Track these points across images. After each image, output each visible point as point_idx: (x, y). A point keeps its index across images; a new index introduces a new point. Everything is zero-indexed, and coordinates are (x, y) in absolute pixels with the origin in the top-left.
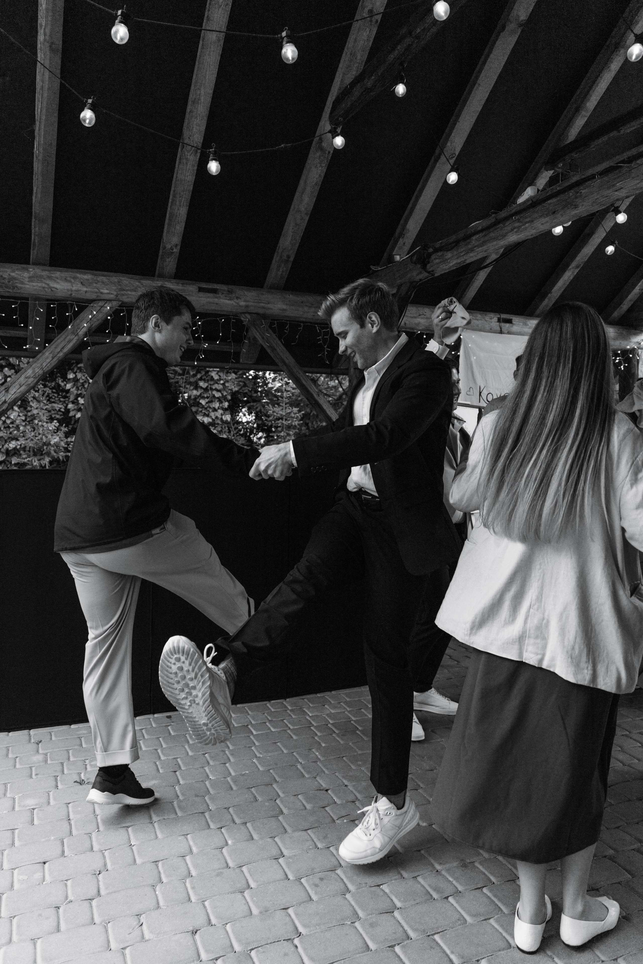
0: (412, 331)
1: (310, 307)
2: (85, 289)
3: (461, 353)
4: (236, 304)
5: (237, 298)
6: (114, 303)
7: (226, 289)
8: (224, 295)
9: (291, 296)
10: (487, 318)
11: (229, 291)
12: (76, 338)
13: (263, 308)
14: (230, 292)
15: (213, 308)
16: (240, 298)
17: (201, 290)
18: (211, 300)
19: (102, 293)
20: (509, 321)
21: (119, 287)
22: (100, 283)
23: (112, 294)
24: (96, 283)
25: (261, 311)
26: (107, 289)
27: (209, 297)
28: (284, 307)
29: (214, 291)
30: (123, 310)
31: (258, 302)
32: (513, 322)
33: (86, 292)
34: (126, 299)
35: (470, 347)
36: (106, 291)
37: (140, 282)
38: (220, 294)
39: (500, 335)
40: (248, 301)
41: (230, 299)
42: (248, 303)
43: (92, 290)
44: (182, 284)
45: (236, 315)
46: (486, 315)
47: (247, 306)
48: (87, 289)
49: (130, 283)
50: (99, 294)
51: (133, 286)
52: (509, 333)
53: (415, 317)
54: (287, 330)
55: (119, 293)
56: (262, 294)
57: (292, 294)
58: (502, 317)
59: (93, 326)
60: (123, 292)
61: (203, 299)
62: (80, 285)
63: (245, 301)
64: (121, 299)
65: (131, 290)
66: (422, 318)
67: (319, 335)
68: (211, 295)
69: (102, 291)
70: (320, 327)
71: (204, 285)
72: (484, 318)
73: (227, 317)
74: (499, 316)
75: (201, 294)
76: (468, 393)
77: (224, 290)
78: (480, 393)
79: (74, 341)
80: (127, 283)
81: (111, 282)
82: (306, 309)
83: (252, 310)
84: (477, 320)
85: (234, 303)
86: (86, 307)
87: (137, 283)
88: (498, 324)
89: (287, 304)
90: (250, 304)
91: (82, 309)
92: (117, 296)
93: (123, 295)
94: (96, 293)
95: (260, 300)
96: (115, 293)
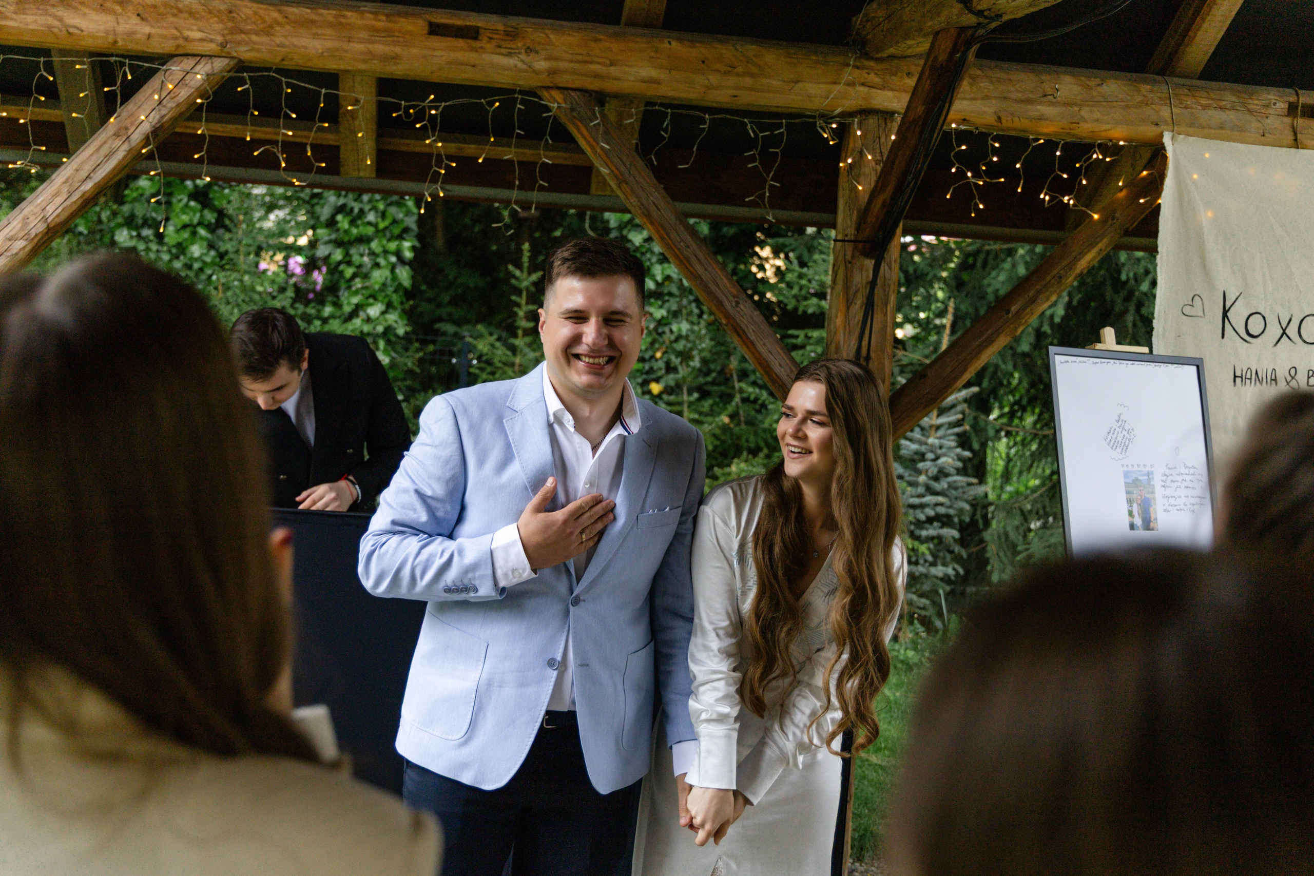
0: (1021, 135)
1: (726, 73)
2: (147, 30)
3: (1167, 200)
4: (525, 67)
5: (529, 50)
6: (219, 64)
7: (501, 27)
8: (494, 43)
9: (674, 44)
10: (1255, 104)
11: (507, 34)
12: (126, 147)
13: (597, 76)
14: (512, 35)
15: (466, 76)
16: (537, 52)
17: (435, 30)
18: (460, 56)
19: (187, 39)
21: (230, 24)
22: (185, 15)
23: (212, 41)
24: (175, 15)
25: (593, 85)
26: (200, 30)
27: (453, 49)
28: (654, 73)
29: (471, 34)
30: (243, 78)
31: (586, 62)
33: (149, 36)
34: (245, 53)
35: (1194, 182)
36: (198, 35)
37: (280, 11)
38: (485, 39)
39: (1293, 150)
40: (557, 59)
41: (509, 55)
42: (554, 64)
43: (164, 32)
44: (387, 15)
45: (532, 93)
46: (1251, 95)
47: (552, 72)
48: (154, 31)
49: (256, 13)
50: (181, 42)
51: (264, 21)
53: (1028, 101)
54: (666, 130)
55: (228, 37)
56: (597, 40)
57: (680, 40)
58: (1302, 100)
59: (166, 119)
60: (239, 37)
61: (439, 53)
62: (135, 20)
63: (548, 59)
64: (235, 54)
65: (257, 34)
66: (1051, 104)
67: (752, 144)
68: (461, 43)
69: (187, 33)
70: (757, 124)
71: (443, 17)
72: (1244, 104)
73: (506, 94)
74: (1293, 99)
75: (437, 42)
76: (1187, 310)
77: (495, 31)
78: (1225, 313)
79: (120, 155)
80: (249, 12)
81: (210, 12)
82: (714, 79)
83: (565, 80)
84: (1222, 108)
85: (520, 64)
86: (152, 72)
87: (275, 15)
88: (1288, 120)
89: (661, 67)
90: (561, 65)
91: (143, 77)
92: (223, 45)
93: (239, 43)
94: (175, 38)
95: (588, 55)
96: (219, 39)
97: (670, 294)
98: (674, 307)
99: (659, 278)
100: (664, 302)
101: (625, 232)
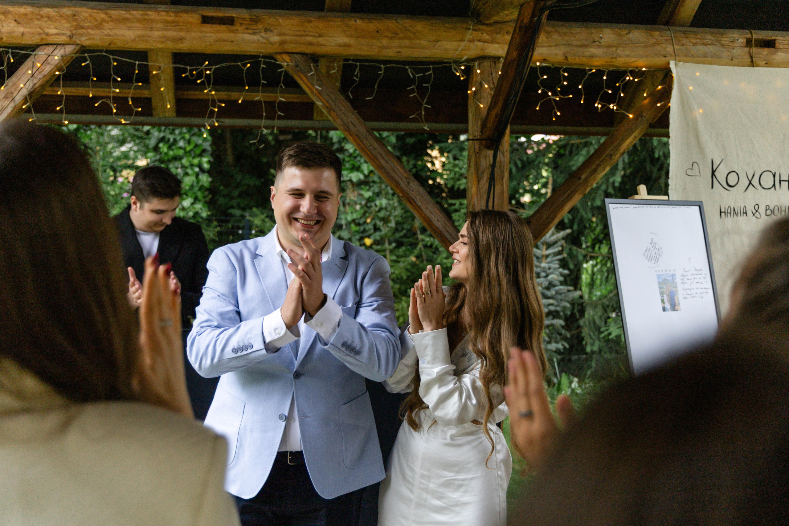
0: (581, 67)
1: (392, 38)
2: (21, 30)
3: (674, 103)
4: (264, 41)
5: (266, 30)
6: (69, 49)
7: (248, 16)
8: (244, 26)
9: (358, 21)
10: (725, 40)
11: (252, 20)
12: (12, 105)
13: (310, 44)
14: (255, 21)
15: (227, 48)
16: (271, 31)
17: (206, 20)
18: (223, 36)
19: (47, 34)
20: (770, 44)
21: (75, 23)
22: (45, 19)
23: (63, 34)
24: (39, 19)
25: (308, 50)
26: (56, 28)
27: (219, 32)
28: (346, 40)
29: (229, 21)
30: (85, 57)
31: (302, 35)
32: (777, 45)
33: (23, 34)
34: (85, 41)
35: (690, 91)
36: (54, 31)
37: (106, 14)
38: (238, 25)
39: (751, 68)
40: (285, 35)
41: (254, 33)
42: (283, 38)
43: (32, 30)
44: (175, 12)
45: (270, 57)
46: (722, 34)
47: (282, 43)
48: (25, 30)
49: (90, 16)
50: (43, 36)
51: (96, 21)
52: (768, 64)
53: (585, 46)
54: (357, 76)
55: (74, 32)
56: (310, 21)
57: (362, 19)
58: (755, 36)
59: (37, 86)
60: (81, 31)
61: (209, 35)
62: (13, 24)
63: (279, 35)
64: (79, 42)
65: (92, 28)
66: (599, 47)
67: (412, 81)
68: (223, 27)
69: (47, 30)
70: (414, 69)
71: (210, 12)
72: (718, 41)
73: (254, 58)
74: (749, 36)
75: (207, 28)
76: (689, 172)
77: (244, 19)
78: (713, 172)
79: (9, 110)
80: (87, 15)
81: (61, 16)
82: (385, 42)
83: (290, 47)
84: (705, 44)
85: (262, 40)
86: (27, 56)
87: (103, 16)
88: (747, 49)
89: (351, 36)
90: (288, 38)
91: (21, 60)
92: (71, 37)
93: (81, 35)
94: (40, 34)
95: (304, 31)
96: (68, 33)
97: (374, 182)
98: (377, 190)
99: (366, 172)
100: (370, 187)
101: (343, 144)
